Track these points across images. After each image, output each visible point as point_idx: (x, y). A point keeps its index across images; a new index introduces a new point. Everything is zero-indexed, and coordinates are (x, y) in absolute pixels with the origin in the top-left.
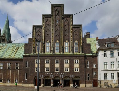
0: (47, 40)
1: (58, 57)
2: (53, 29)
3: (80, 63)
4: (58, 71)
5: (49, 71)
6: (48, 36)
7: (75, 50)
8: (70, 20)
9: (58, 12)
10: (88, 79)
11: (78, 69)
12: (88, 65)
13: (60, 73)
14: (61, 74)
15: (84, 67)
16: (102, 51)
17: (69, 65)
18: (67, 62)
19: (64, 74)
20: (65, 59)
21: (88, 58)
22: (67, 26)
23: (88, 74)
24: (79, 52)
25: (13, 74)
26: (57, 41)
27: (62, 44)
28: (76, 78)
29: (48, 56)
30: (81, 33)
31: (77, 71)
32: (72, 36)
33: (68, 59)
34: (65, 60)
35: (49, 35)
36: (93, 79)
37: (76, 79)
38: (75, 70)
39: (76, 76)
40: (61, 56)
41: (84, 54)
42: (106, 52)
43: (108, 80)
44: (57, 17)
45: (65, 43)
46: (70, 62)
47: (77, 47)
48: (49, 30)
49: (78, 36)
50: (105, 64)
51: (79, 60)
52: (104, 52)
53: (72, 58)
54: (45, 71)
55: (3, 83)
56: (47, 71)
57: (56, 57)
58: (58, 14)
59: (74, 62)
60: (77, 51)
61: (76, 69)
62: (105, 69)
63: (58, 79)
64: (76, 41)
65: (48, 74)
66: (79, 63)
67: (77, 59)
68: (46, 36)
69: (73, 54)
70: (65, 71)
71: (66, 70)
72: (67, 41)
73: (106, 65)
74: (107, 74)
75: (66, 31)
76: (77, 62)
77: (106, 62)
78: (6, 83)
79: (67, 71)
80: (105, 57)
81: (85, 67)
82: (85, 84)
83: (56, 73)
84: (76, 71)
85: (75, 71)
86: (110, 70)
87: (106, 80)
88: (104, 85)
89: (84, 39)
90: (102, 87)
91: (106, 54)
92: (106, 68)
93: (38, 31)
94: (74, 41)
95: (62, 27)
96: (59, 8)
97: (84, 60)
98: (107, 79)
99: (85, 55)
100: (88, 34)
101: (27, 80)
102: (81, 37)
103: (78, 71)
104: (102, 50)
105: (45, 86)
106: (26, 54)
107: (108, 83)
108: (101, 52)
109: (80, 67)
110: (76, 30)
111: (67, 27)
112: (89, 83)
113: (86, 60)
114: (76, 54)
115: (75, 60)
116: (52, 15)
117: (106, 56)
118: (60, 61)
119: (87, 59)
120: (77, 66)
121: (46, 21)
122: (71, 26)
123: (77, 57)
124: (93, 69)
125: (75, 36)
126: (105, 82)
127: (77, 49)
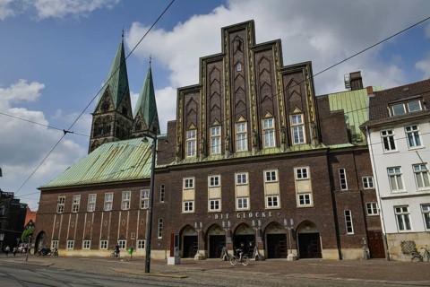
0: (212, 120)
1: (243, 165)
2: (228, 88)
3: (312, 175)
4: (245, 209)
5: (220, 209)
6: (216, 108)
7: (296, 137)
8: (272, 56)
9: (240, 43)
10: (350, 230)
11: (307, 197)
12: (343, 181)
13: (251, 215)
14: (254, 218)
15: (328, 187)
16: (375, 131)
17: (278, 185)
18: (271, 177)
19: (263, 215)
20: (266, 168)
21: (338, 157)
22: (265, 73)
23: (347, 213)
24: (309, 142)
25: (133, 222)
26: (241, 119)
27: (256, 124)
28: (308, 228)
29: (216, 165)
30: (308, 85)
31: (305, 205)
32: (282, 98)
33: (275, 168)
34: (265, 173)
35: (219, 105)
36: (369, 229)
37: (307, 230)
38: (298, 200)
39: (304, 219)
40: (253, 161)
41: (324, 147)
42: (390, 132)
43: (412, 230)
44: (239, 56)
45: (263, 122)
46: (280, 176)
47: (301, 128)
48: (219, 92)
49: (300, 95)
50: (394, 172)
51: (308, 169)
52: (384, 133)
53: (285, 163)
54: (210, 210)
55: (92, 248)
56: (215, 210)
57: (240, 166)
58: (239, 48)
59: (293, 175)
60: (302, 140)
61: (301, 197)
62: (397, 192)
63: (250, 233)
64: (296, 111)
65: (216, 217)
66: (308, 177)
67: (302, 165)
68: (209, 110)
69: (288, 151)
70: (267, 207)
71: (270, 204)
72: (268, 115)
73: (399, 176)
74: (405, 209)
75: (266, 87)
76: (302, 174)
77: (397, 168)
78: (97, 248)
79: (273, 207)
80: (391, 151)
81: (333, 189)
82: (339, 247)
83: (241, 215)
84: (302, 202)
85: (299, 205)
86: (413, 194)
87: (405, 230)
88: (400, 252)
89: (321, 101)
90: (395, 257)
91: (391, 138)
92: (400, 187)
93: (192, 99)
94: (289, 111)
95: (250, 78)
96: (243, 32)
97: (326, 167)
98: (408, 228)
99: (329, 149)
100: (354, 76)
101: (160, 238)
102: (309, 96)
103: (308, 202)
104: (376, 128)
105: (210, 257)
106: (161, 166)
107: (413, 243)
108: (372, 134)
109: (315, 191)
110: (292, 81)
111: (265, 77)
112: (355, 243)
113: (333, 165)
114: (297, 149)
115: (295, 170)
116: (225, 55)
117: (393, 147)
118: (250, 177)
119: (337, 161)
120: (304, 186)
121: (209, 71)
122: (277, 70)
123: (303, 159)
124: (362, 194)
125: (293, 96)
126: (403, 238)
127: (301, 133)
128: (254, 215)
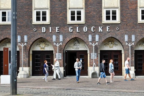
5: (48, 21)
19: (100, 29)
38: (140, 15)
54: (35, 21)
56: (41, 22)
70: (105, 21)
71: (108, 18)
79: (111, 21)
83: (74, 29)
85: (140, 20)
105: (33, 75)
128: (89, 30)
